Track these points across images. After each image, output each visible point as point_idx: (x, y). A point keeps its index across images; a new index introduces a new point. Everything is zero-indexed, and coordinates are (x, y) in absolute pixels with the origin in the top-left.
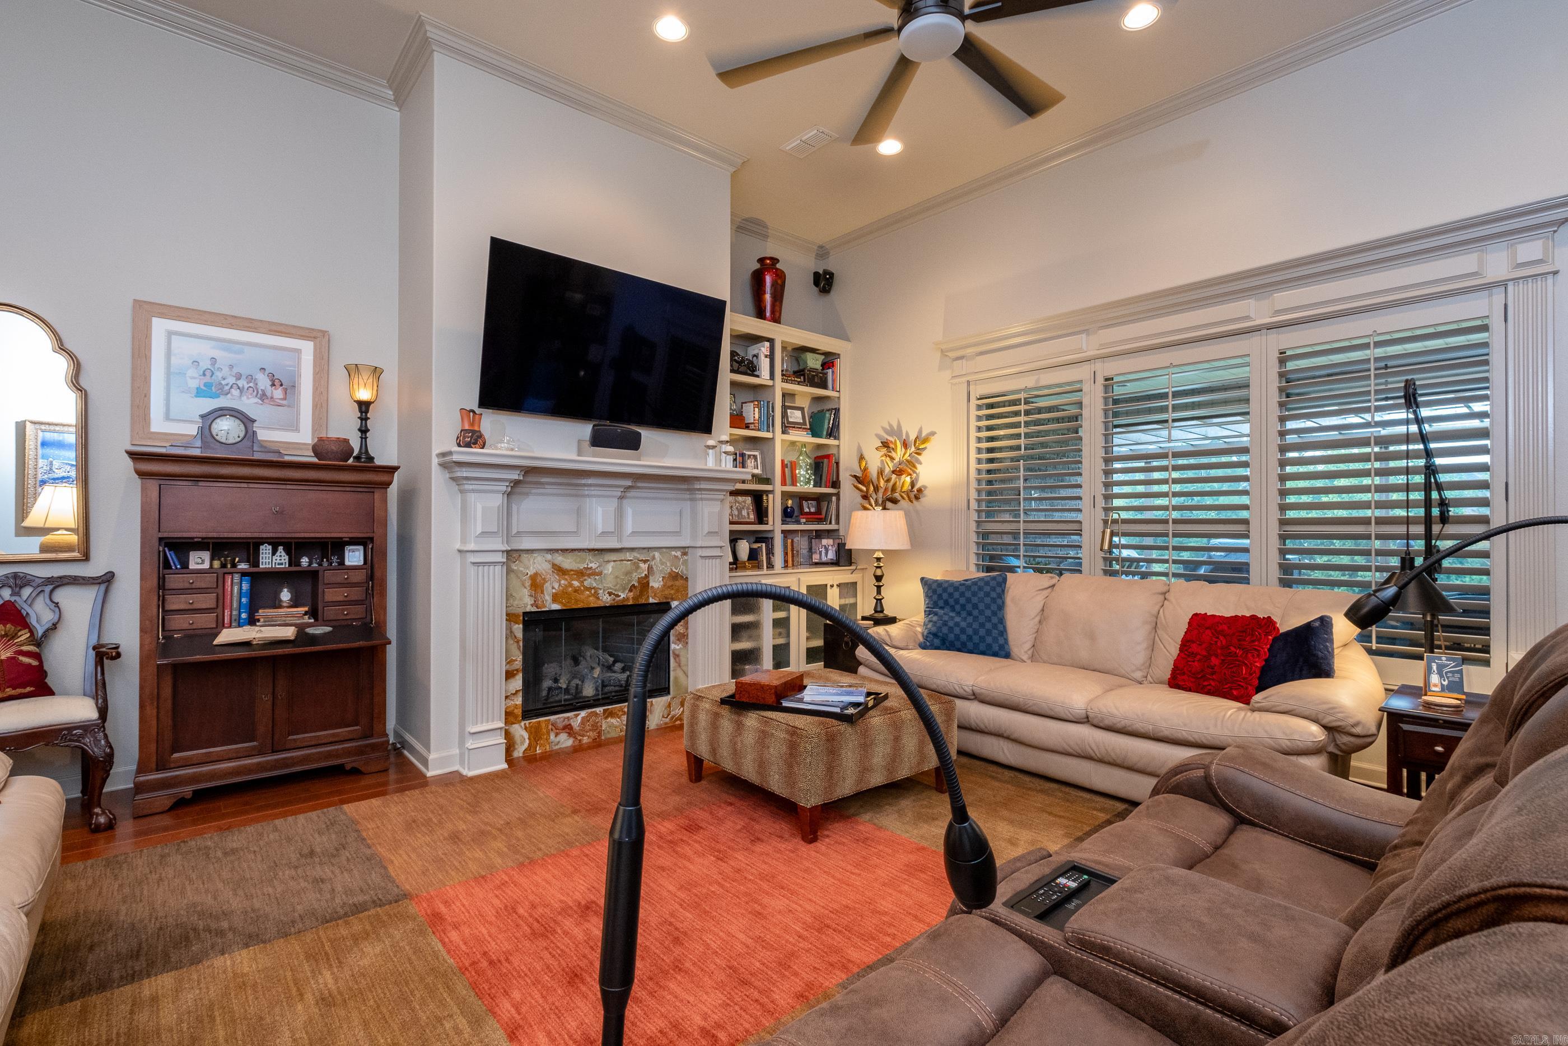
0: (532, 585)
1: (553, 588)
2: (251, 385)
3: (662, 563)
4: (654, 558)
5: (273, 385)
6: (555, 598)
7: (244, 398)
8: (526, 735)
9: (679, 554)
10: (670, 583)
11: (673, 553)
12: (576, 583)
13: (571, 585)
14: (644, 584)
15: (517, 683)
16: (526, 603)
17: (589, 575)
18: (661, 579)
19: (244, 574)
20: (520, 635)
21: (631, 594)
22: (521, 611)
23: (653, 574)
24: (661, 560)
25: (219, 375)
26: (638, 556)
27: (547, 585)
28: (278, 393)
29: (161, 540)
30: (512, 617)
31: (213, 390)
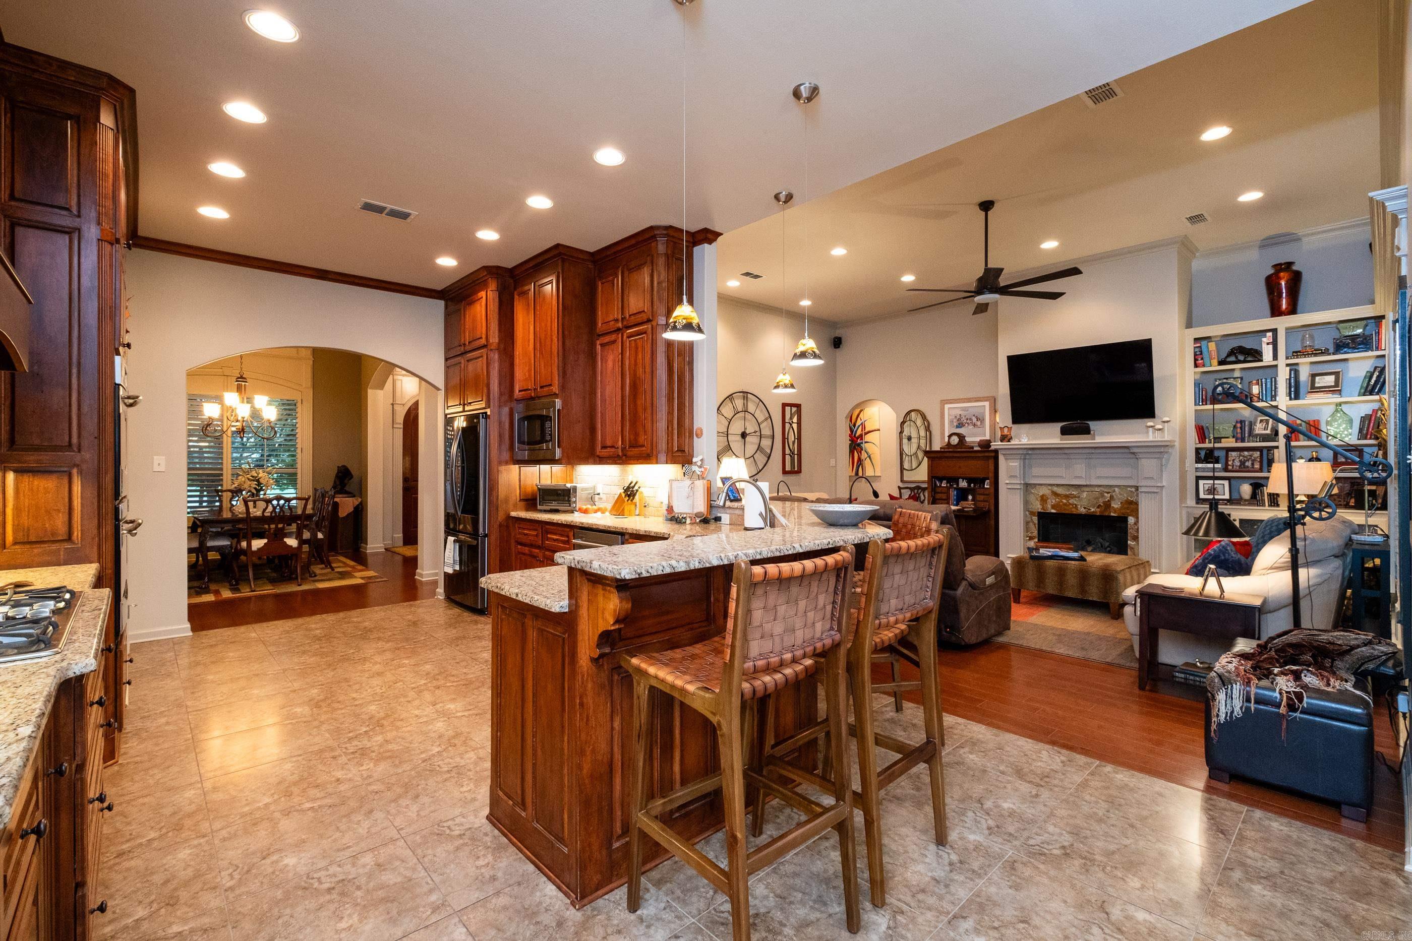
0: (1041, 500)
1: (1052, 502)
2: (970, 422)
3: (1120, 495)
4: (1114, 491)
5: (977, 421)
6: (1053, 507)
7: (967, 427)
9: (1133, 490)
10: (1126, 506)
11: (1127, 489)
12: (1065, 501)
13: (1062, 502)
14: (1107, 505)
16: (1038, 507)
17: (1072, 498)
18: (1119, 503)
19: (955, 488)
20: (1036, 522)
21: (1098, 510)
22: (1036, 511)
23: (1114, 500)
24: (1119, 492)
25: (961, 420)
26: (1103, 489)
27: (1049, 501)
28: (979, 423)
29: (933, 477)
30: (1032, 513)
31: (960, 425)
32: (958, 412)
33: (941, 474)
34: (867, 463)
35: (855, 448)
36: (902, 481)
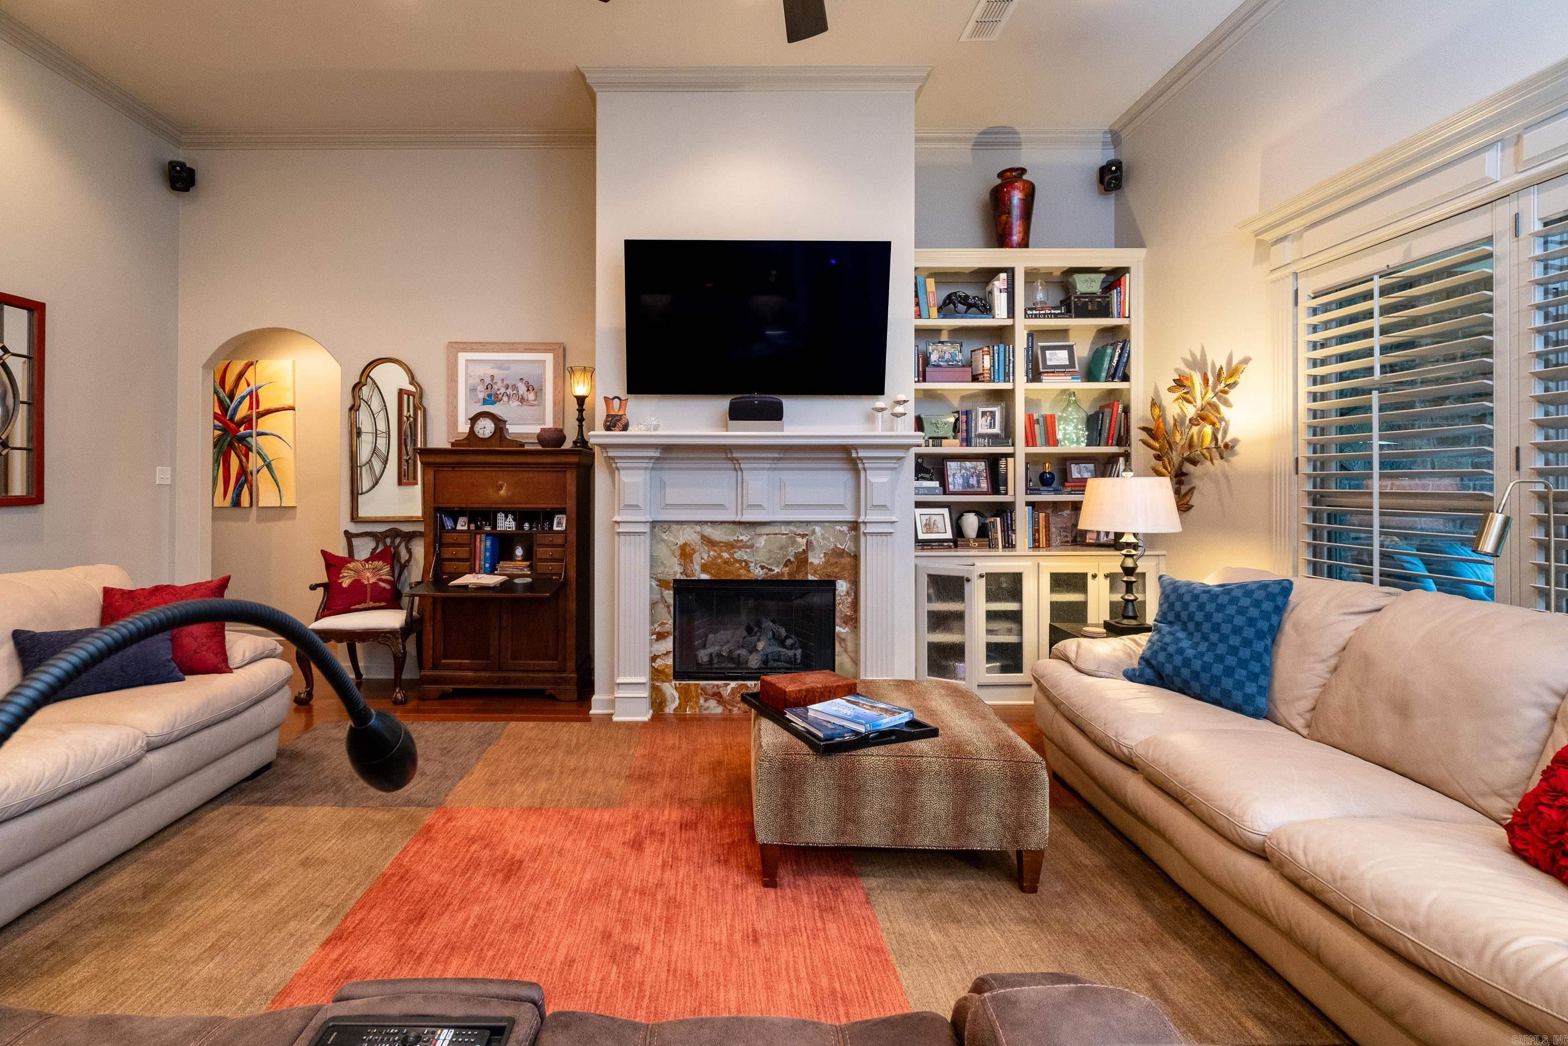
0: (681, 555)
1: (702, 558)
2: (515, 392)
3: (824, 539)
4: (814, 532)
5: (528, 390)
6: (704, 568)
7: (511, 402)
8: (676, 695)
10: (833, 560)
11: (838, 528)
12: (726, 555)
13: (721, 557)
14: (802, 559)
15: (668, 644)
16: (675, 570)
17: (740, 548)
18: (822, 555)
19: (488, 534)
20: (671, 601)
21: (786, 570)
22: (671, 578)
23: (813, 549)
24: (822, 535)
25: (495, 387)
26: (795, 530)
27: (696, 557)
28: (531, 396)
29: (437, 510)
30: (662, 584)
31: (492, 398)
32: (487, 371)
33: (454, 504)
34: (263, 481)
35: (231, 446)
36: (354, 518)
